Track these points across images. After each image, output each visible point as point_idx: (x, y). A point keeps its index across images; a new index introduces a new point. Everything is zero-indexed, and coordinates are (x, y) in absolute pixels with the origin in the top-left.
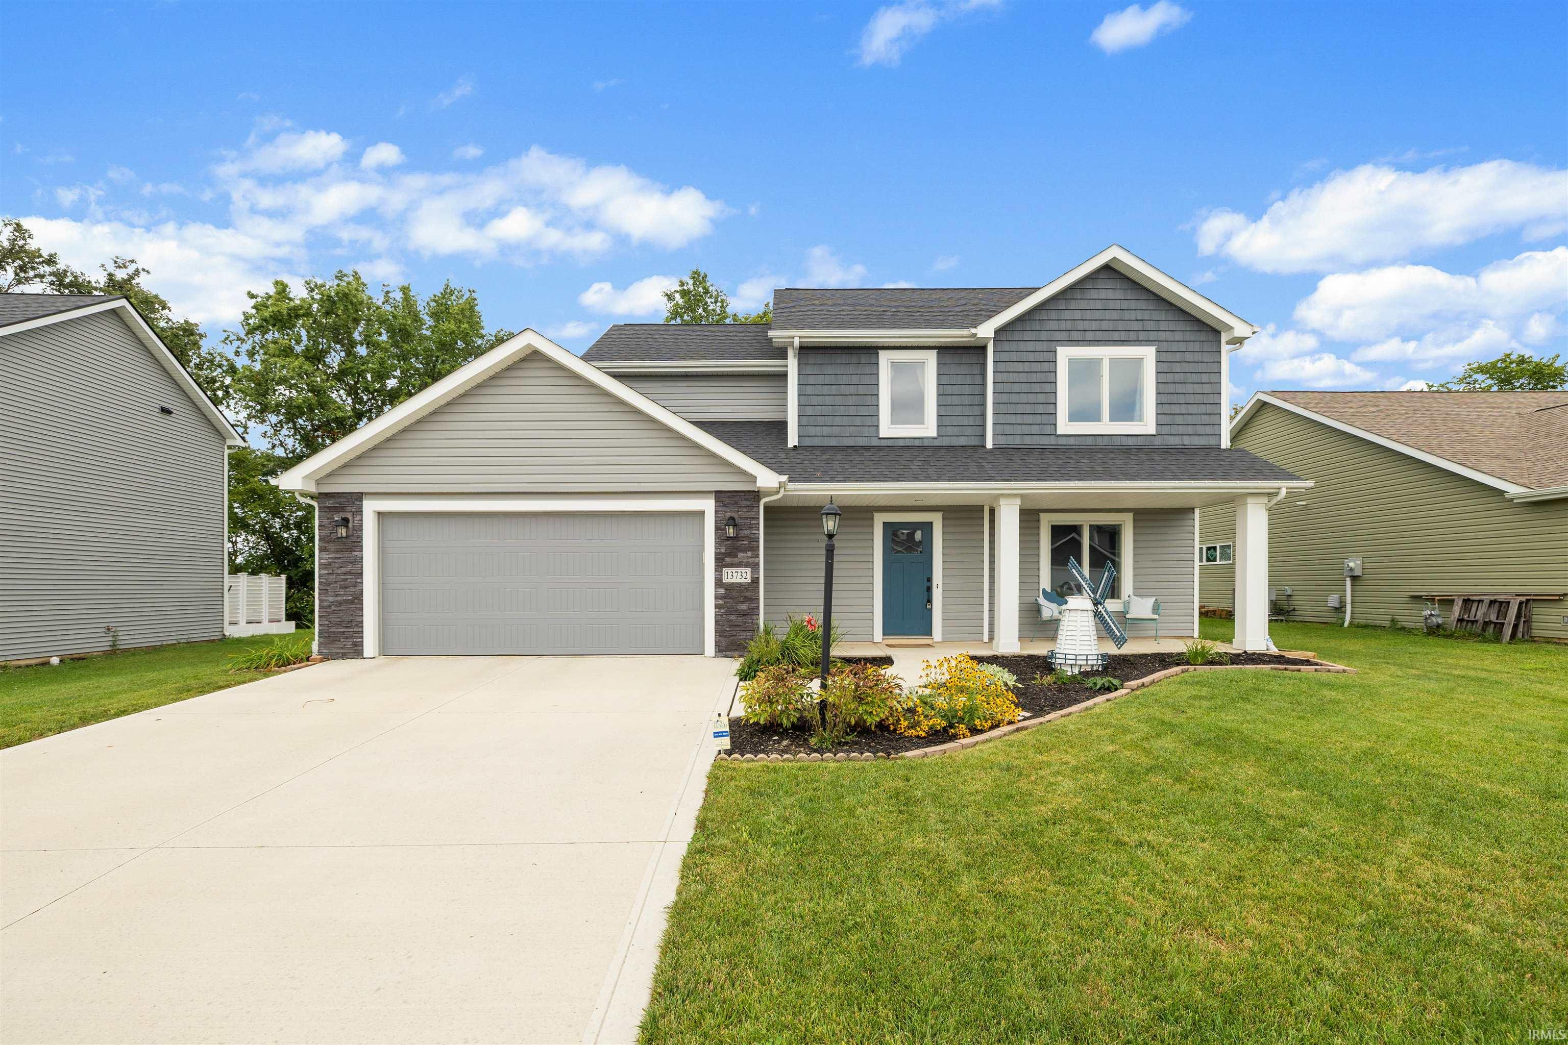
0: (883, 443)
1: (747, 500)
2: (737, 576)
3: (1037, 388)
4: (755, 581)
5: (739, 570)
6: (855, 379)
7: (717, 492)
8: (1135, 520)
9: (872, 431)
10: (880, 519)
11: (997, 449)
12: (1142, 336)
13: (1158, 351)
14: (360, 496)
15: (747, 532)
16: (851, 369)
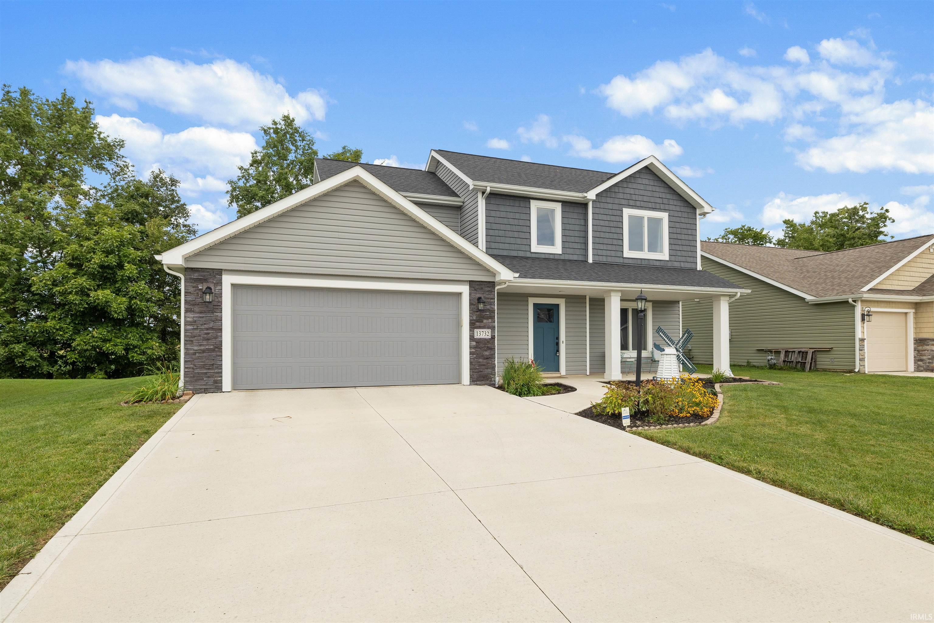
0: (534, 256)
1: (488, 287)
2: (483, 334)
3: (613, 230)
4: (493, 337)
5: (484, 330)
6: (517, 216)
7: (470, 281)
8: (653, 307)
9: (527, 248)
10: (532, 301)
11: (595, 263)
12: (662, 206)
13: (669, 216)
14: (220, 272)
15: (488, 307)
16: (515, 209)
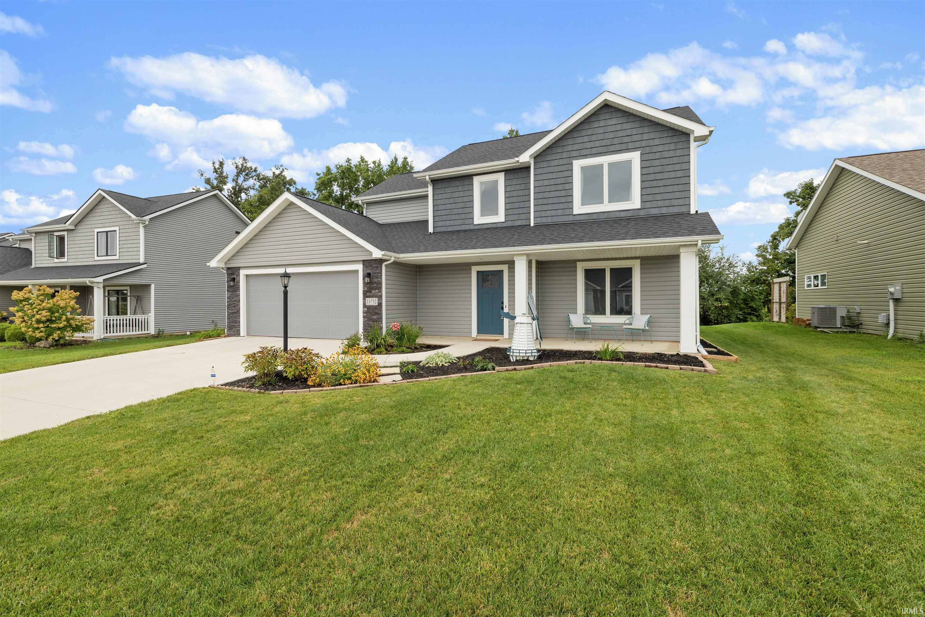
0: (476, 227)
1: (376, 264)
2: (372, 302)
3: (561, 187)
4: (380, 305)
5: (373, 299)
6: (461, 194)
7: (363, 261)
8: (641, 264)
9: (470, 222)
10: (475, 270)
11: (537, 226)
12: (630, 146)
13: (641, 154)
14: (239, 268)
15: (376, 280)
16: (460, 188)
